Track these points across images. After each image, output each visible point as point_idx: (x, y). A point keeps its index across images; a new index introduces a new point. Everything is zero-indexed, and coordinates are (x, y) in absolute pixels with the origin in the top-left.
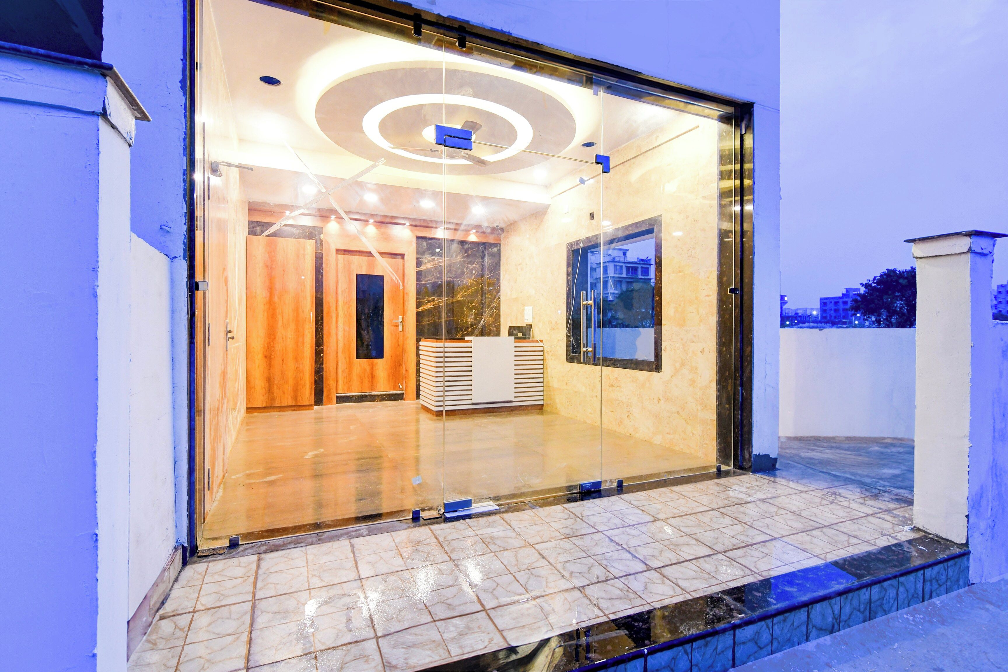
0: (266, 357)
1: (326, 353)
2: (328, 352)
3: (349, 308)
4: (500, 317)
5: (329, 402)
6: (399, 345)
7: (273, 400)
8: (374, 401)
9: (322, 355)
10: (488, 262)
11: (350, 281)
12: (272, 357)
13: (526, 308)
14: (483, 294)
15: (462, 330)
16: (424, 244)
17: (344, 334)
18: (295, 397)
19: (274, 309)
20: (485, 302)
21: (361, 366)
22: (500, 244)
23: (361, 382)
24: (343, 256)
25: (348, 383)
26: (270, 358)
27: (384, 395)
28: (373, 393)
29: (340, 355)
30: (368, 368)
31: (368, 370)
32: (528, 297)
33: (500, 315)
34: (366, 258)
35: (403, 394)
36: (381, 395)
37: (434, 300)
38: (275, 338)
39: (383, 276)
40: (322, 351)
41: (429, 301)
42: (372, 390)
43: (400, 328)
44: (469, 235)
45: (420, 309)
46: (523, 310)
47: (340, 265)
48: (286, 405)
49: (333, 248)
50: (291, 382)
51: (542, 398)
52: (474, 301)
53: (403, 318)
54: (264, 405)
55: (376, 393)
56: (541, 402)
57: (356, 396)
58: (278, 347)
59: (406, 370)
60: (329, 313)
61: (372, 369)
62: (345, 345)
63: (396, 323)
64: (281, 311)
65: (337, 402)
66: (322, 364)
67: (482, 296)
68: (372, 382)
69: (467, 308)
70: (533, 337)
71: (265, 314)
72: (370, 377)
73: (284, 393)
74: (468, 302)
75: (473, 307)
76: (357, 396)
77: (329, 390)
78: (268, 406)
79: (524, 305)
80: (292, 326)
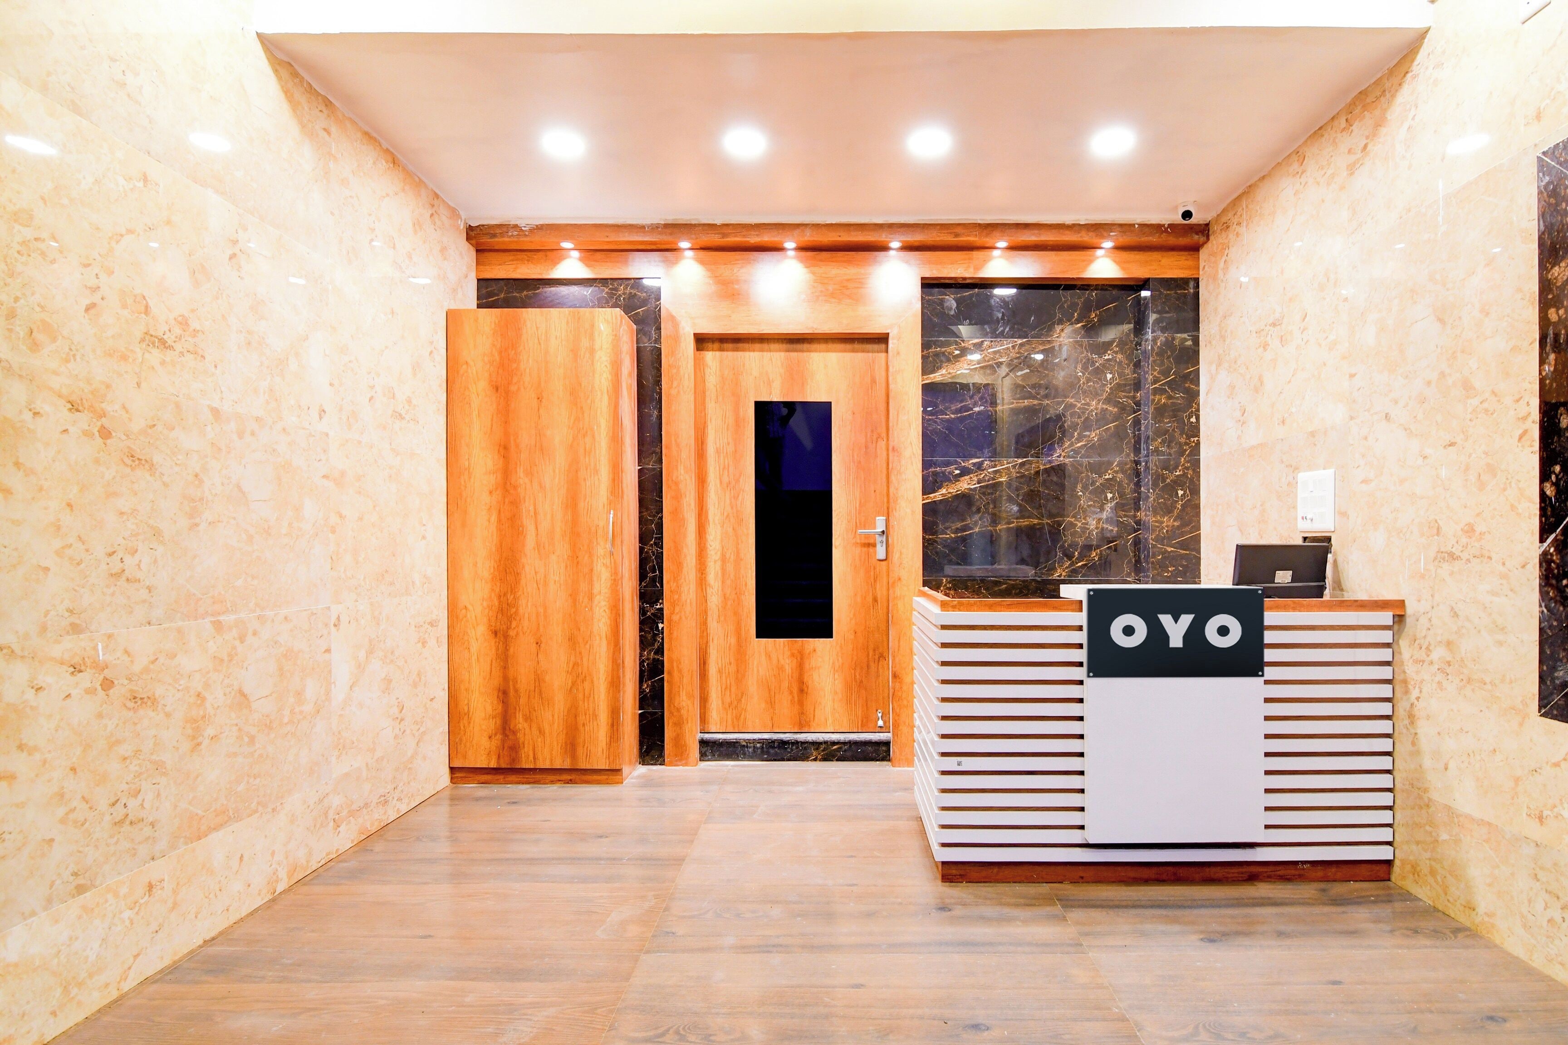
0: (495, 633)
1: (670, 621)
2: (675, 618)
3: (736, 498)
4: (1198, 515)
5: (681, 757)
6: (875, 600)
7: (515, 749)
8: (804, 758)
9: (660, 626)
10: (1155, 340)
11: (738, 423)
12: (512, 633)
13: (1302, 476)
14: (1138, 442)
15: (1070, 557)
16: (951, 301)
17: (723, 570)
18: (571, 746)
19: (515, 503)
20: (1147, 467)
21: (769, 656)
22: (1197, 281)
23: (771, 703)
24: (718, 353)
25: (735, 706)
26: (506, 637)
27: (834, 743)
28: (801, 737)
29: (714, 626)
30: (789, 665)
31: (788, 669)
32: (1312, 434)
33: (1198, 507)
34: (783, 354)
35: (887, 744)
36: (826, 742)
37: (979, 467)
38: (517, 582)
39: (829, 404)
40: (659, 615)
41: (965, 472)
42: (801, 725)
43: (881, 552)
44: (1091, 262)
45: (937, 496)
46: (1292, 485)
47: (712, 380)
48: (547, 765)
49: (688, 331)
50: (560, 703)
51: (1385, 834)
52: (1110, 463)
53: (887, 521)
54: (493, 764)
55: (810, 737)
56: (1384, 853)
57: (755, 741)
58: (526, 607)
59: (895, 676)
60: (676, 512)
61: (801, 667)
62: (725, 598)
63: (867, 536)
64: (532, 508)
65: (703, 756)
66: (660, 651)
67: (1137, 450)
68: (801, 703)
69: (1085, 488)
70: (1338, 586)
71: (494, 518)
72: (795, 691)
73: (541, 732)
74: (1092, 468)
75: (1109, 484)
76: (760, 741)
77: (679, 724)
78: (503, 766)
79: (1296, 469)
80: (562, 549)
